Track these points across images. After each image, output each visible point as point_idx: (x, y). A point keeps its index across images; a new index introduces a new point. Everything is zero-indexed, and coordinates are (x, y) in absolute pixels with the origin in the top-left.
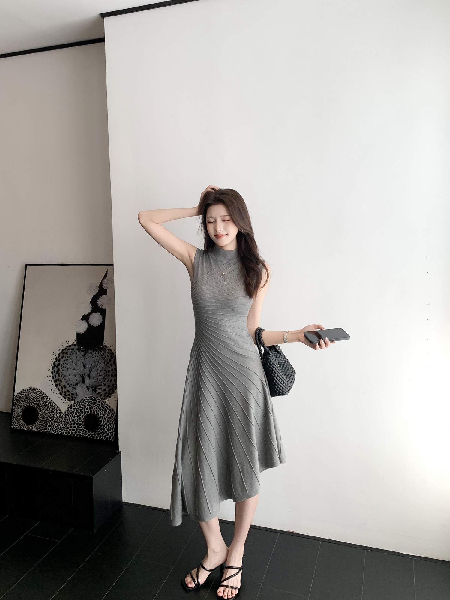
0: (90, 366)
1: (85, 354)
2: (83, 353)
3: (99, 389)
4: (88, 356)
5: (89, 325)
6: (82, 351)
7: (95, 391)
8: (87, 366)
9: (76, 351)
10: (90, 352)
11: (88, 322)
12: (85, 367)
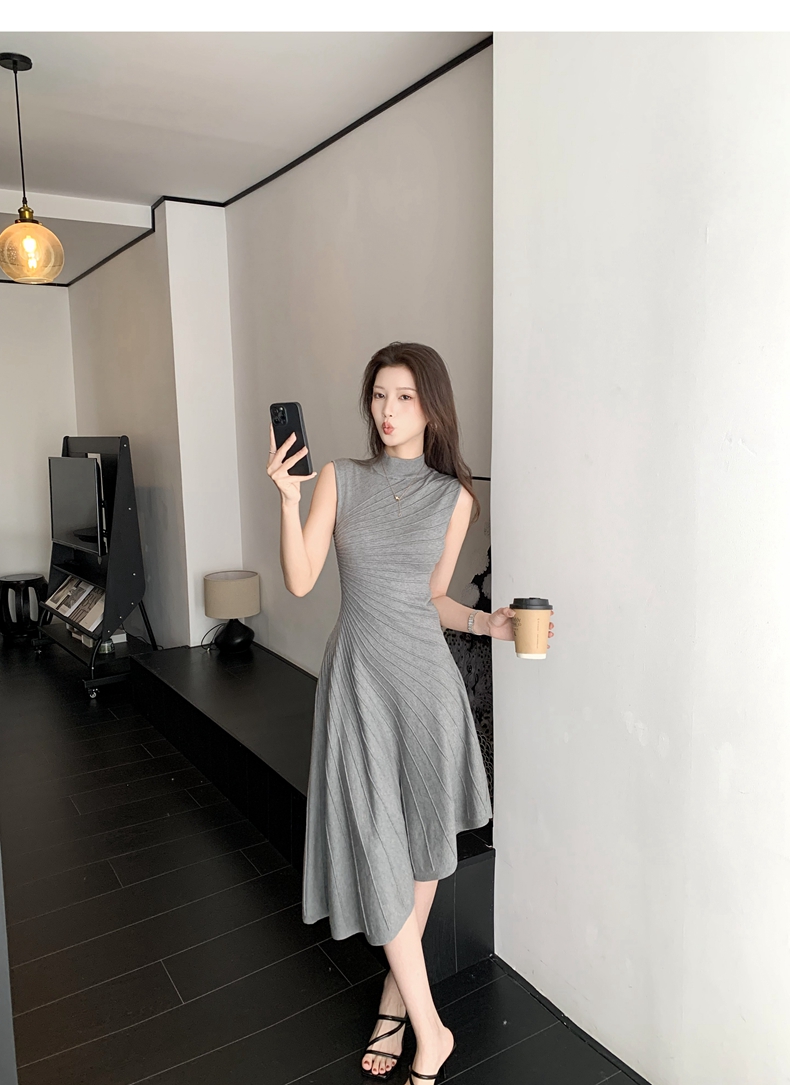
0: (477, 672)
1: (472, 647)
2: (468, 645)
3: (486, 718)
4: (475, 651)
5: (482, 594)
6: (467, 641)
7: (480, 720)
8: (473, 670)
9: (458, 638)
10: (478, 645)
11: (480, 589)
12: (469, 672)
